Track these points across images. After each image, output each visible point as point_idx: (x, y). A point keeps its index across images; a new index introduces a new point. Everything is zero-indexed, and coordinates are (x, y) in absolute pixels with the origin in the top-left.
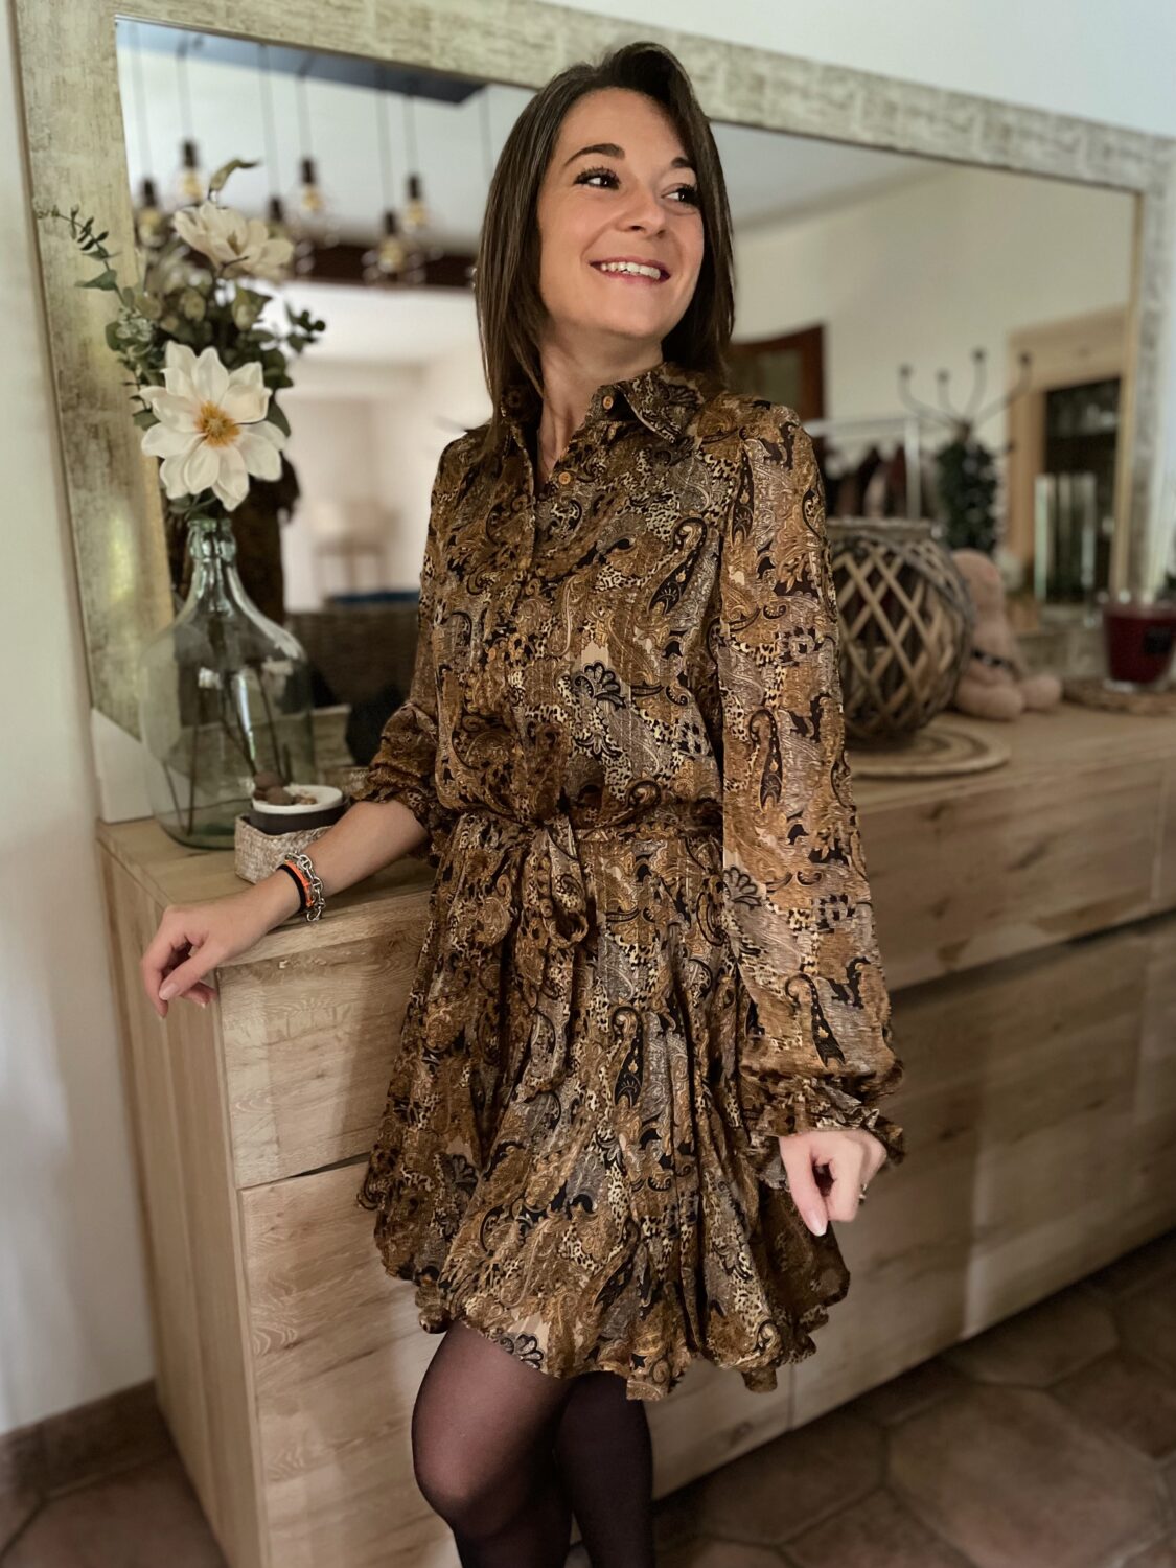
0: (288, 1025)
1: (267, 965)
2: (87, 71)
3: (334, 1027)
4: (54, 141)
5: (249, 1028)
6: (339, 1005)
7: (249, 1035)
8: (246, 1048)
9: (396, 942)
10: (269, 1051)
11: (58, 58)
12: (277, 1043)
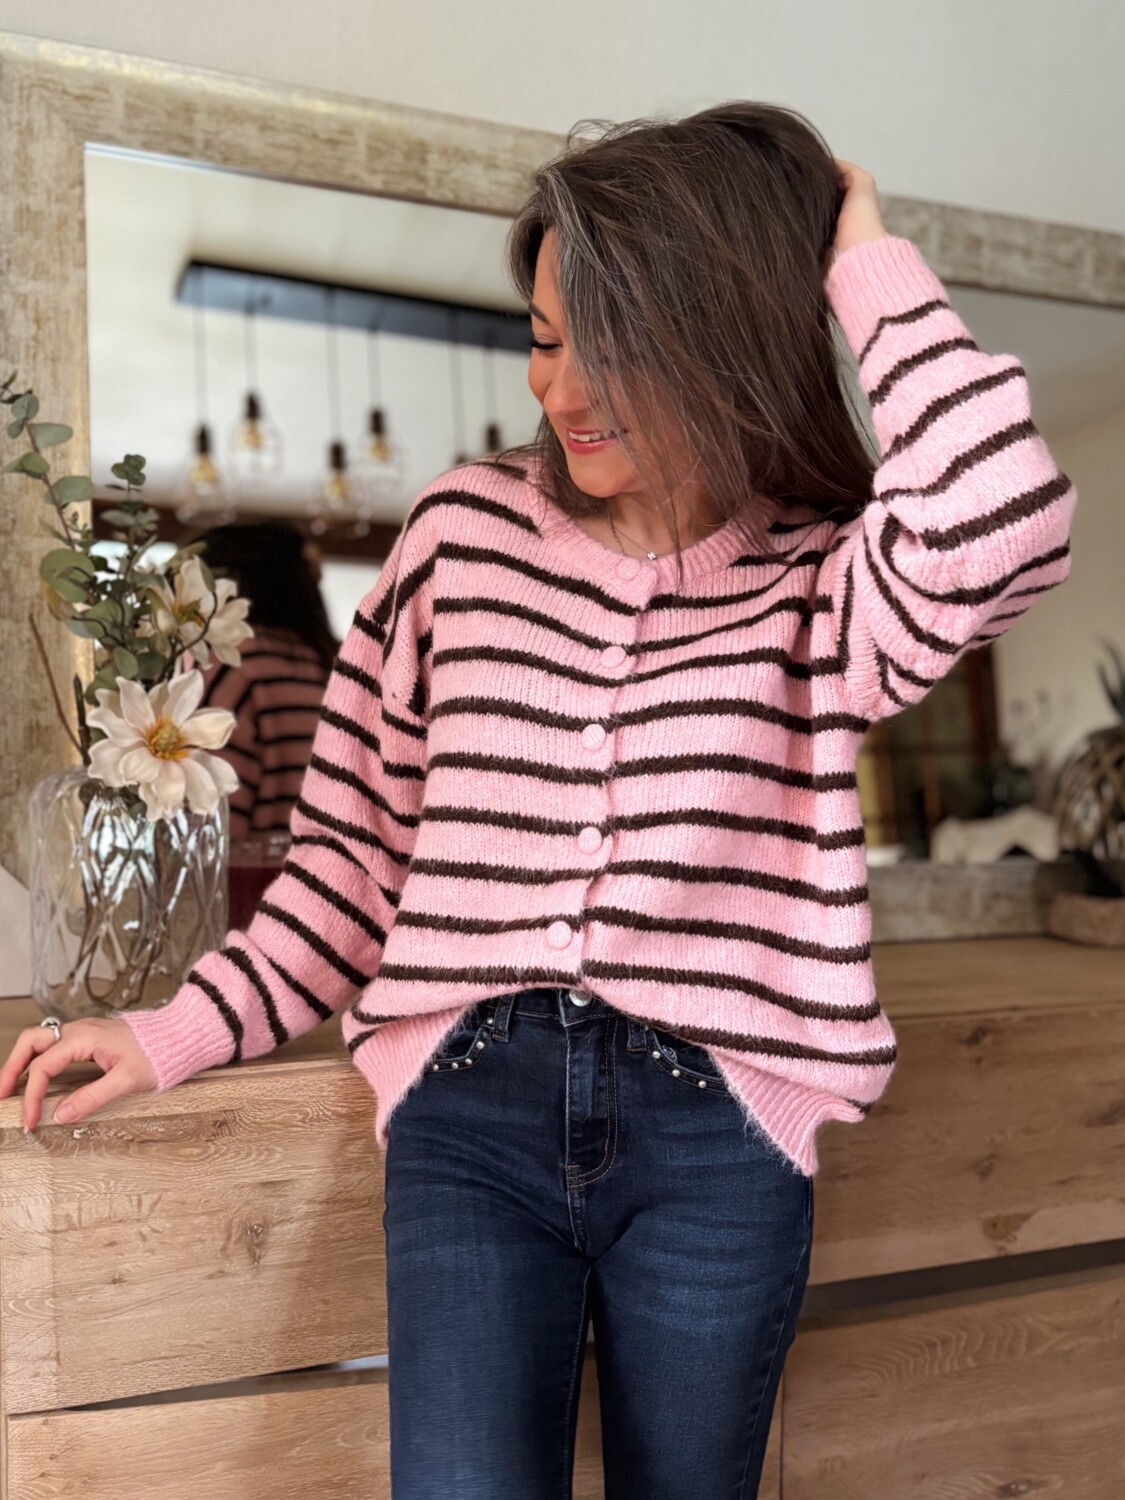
0: (80, 1209)
1: (58, 1132)
2: (53, 199)
3: (139, 1220)
4: (13, 267)
5: (31, 1209)
6: (146, 1193)
7: (30, 1216)
8: (25, 1232)
9: (223, 1123)
10: (54, 1240)
11: (24, 186)
12: (66, 1231)
